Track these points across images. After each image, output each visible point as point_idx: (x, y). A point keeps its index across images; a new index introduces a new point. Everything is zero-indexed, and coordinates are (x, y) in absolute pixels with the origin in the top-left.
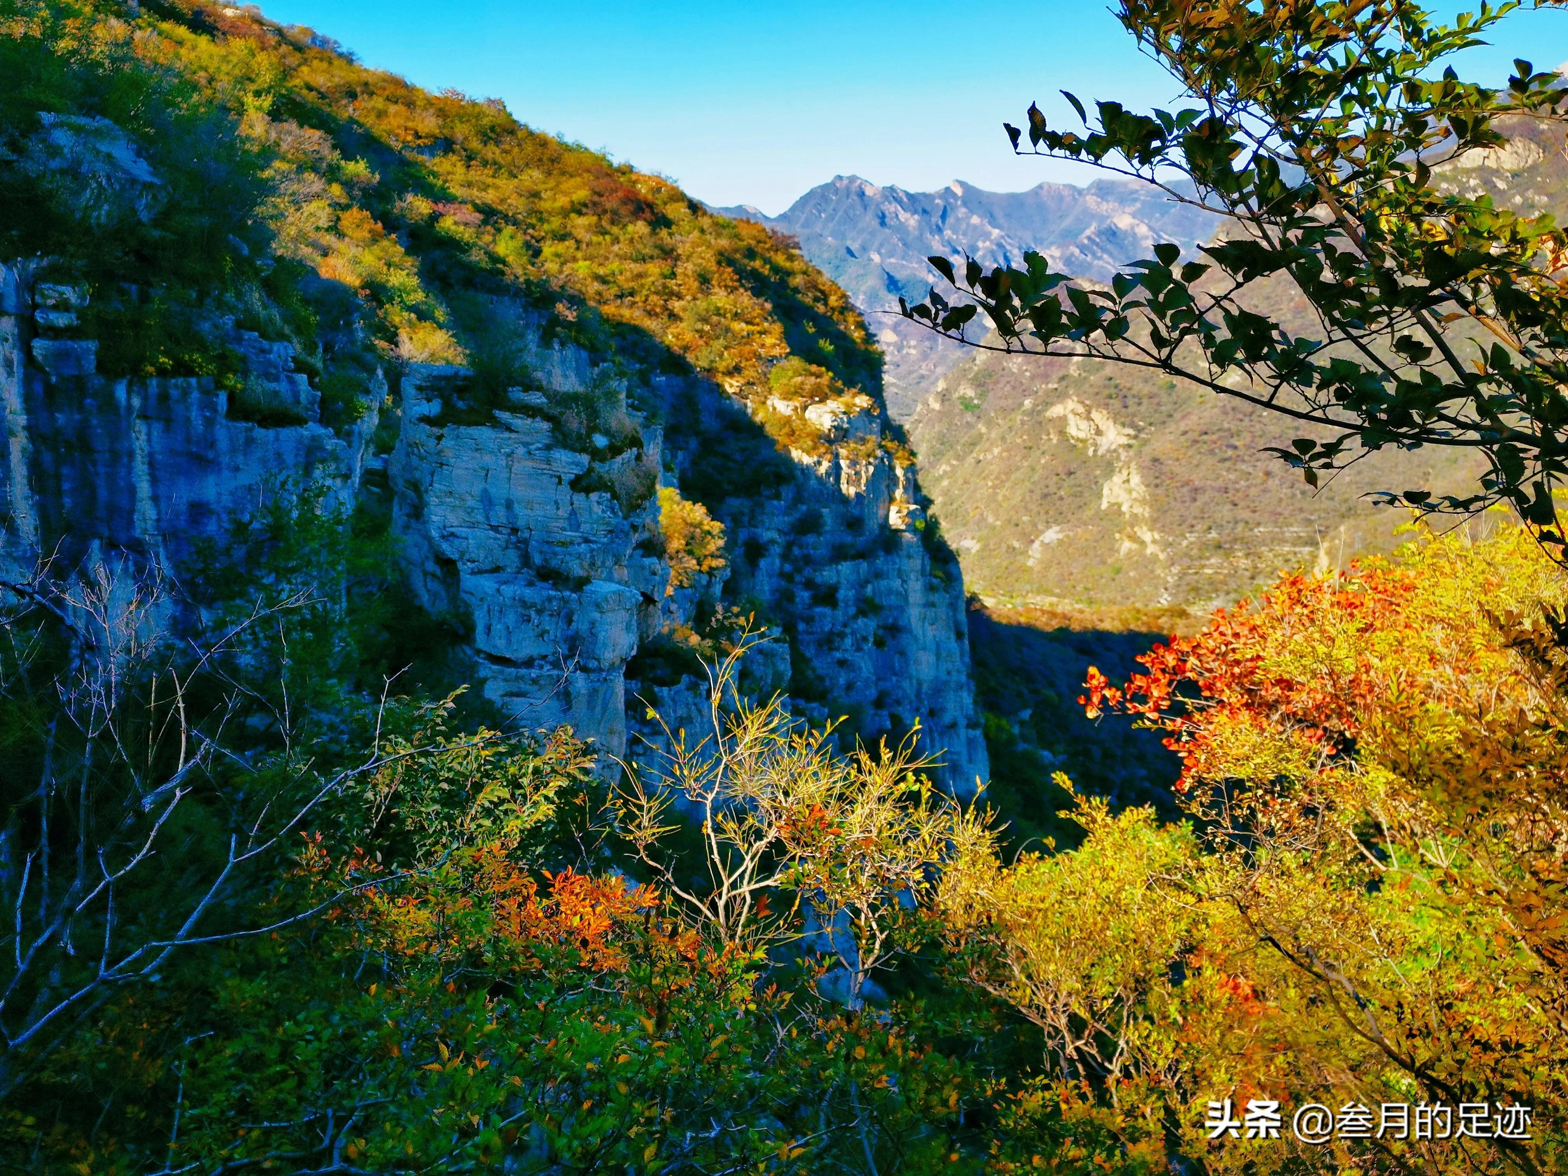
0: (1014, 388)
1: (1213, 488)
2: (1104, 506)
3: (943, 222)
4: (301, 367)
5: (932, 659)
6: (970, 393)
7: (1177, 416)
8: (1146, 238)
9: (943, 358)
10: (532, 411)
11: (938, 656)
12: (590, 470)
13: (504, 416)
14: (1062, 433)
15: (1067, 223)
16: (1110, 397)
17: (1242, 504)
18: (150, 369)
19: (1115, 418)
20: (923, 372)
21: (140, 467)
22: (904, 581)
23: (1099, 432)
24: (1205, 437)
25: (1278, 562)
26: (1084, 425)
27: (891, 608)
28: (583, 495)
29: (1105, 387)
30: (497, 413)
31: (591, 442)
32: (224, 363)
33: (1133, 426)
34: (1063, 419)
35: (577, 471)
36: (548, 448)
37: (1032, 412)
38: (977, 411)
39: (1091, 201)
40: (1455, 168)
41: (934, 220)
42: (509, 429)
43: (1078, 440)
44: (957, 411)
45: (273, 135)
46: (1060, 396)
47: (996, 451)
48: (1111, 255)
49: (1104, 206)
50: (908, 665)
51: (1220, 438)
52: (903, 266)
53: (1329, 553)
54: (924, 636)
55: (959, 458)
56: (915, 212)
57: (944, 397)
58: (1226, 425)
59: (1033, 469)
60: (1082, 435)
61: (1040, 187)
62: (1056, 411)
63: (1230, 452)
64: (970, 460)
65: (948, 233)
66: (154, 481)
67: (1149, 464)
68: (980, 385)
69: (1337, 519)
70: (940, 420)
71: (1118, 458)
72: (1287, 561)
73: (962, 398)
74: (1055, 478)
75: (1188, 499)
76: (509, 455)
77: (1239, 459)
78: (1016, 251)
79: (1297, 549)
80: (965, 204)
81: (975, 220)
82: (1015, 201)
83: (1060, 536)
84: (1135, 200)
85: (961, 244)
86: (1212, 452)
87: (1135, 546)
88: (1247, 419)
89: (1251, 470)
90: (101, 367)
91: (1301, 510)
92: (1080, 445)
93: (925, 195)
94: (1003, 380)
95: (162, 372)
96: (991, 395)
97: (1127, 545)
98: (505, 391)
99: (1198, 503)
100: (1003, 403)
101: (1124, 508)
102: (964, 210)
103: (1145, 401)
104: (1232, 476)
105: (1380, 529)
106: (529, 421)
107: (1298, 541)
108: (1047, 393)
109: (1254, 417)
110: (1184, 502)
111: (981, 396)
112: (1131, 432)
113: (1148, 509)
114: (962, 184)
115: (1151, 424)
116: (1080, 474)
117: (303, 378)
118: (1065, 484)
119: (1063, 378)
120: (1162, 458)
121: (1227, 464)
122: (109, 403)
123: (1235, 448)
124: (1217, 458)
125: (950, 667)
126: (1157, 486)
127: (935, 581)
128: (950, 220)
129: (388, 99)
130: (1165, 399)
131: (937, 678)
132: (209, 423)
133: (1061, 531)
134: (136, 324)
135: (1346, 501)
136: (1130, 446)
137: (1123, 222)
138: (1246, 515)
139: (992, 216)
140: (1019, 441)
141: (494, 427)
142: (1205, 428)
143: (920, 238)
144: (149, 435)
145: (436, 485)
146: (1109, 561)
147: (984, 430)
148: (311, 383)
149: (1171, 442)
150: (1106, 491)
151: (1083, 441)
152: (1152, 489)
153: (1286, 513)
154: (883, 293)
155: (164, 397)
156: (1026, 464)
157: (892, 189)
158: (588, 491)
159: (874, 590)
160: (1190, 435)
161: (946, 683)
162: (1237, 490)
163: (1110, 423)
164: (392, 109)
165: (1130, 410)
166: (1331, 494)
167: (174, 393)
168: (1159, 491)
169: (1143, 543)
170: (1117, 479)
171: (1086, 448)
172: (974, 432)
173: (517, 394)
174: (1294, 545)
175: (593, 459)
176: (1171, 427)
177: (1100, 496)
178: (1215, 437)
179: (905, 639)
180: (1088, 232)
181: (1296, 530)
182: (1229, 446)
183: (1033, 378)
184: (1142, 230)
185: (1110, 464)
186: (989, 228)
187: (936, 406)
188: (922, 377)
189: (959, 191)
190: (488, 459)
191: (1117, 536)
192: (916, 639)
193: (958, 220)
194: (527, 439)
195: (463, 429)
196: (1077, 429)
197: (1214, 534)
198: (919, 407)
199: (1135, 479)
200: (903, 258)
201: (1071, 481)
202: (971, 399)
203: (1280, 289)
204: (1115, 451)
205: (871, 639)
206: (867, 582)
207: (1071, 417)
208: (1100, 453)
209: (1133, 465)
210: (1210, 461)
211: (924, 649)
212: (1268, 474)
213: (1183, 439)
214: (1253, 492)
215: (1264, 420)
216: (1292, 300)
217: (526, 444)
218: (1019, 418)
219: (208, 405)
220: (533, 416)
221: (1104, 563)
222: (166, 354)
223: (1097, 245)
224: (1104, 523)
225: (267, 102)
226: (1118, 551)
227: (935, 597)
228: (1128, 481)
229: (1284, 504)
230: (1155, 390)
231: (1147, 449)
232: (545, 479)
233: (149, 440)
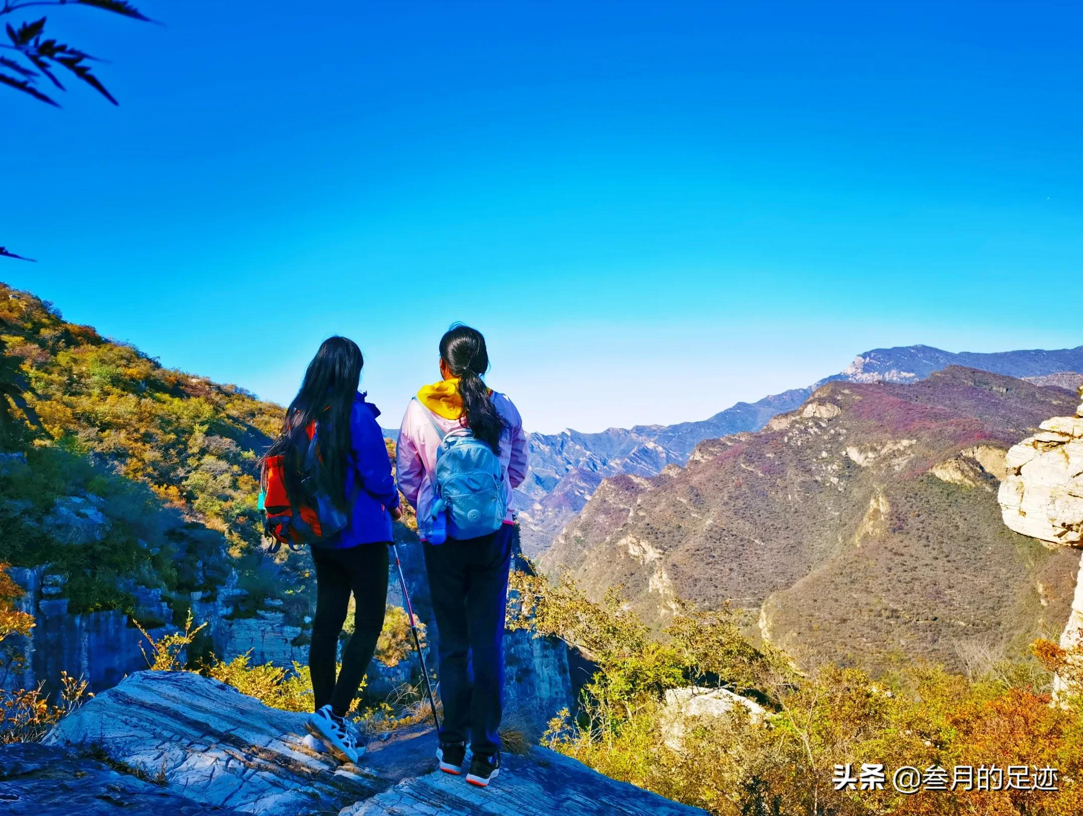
0: (601, 531)
1: (704, 578)
2: (650, 591)
3: (562, 449)
4: (164, 599)
5: (548, 686)
6: (579, 534)
7: (683, 542)
8: (662, 453)
9: (566, 516)
10: (274, 609)
11: (550, 684)
12: (301, 634)
13: (261, 612)
14: (626, 553)
15: (622, 447)
16: (649, 534)
17: (719, 586)
18: (92, 609)
19: (652, 544)
20: (556, 524)
21: (84, 654)
22: (531, 645)
23: (645, 552)
24: (698, 552)
25: (742, 617)
26: (637, 548)
27: (525, 660)
28: (297, 648)
29: (646, 528)
30: (258, 612)
31: (303, 620)
32: (127, 602)
33: (661, 548)
34: (626, 546)
35: (295, 636)
36: (282, 625)
37: (611, 543)
38: (583, 543)
39: (634, 436)
40: (801, 418)
41: (557, 448)
42: (263, 618)
43: (635, 556)
44: (573, 544)
45: (207, 443)
46: (624, 534)
47: (594, 564)
48: (645, 461)
49: (640, 438)
50: (534, 690)
51: (706, 552)
52: (543, 471)
53: (765, 611)
54: (543, 674)
55: (575, 568)
56: (548, 445)
57: (566, 537)
58: (708, 546)
59: (613, 573)
60: (636, 554)
61: (609, 430)
62: (623, 542)
63: (711, 559)
64: (581, 570)
65: (565, 454)
66: (89, 660)
67: (670, 567)
68: (584, 530)
69: (768, 592)
70: (565, 549)
71: (655, 565)
72: (746, 616)
73: (575, 537)
74: (624, 577)
75: (692, 585)
76: (263, 631)
77: (716, 563)
78: (599, 462)
79: (750, 609)
80: (572, 440)
81: (578, 447)
82: (597, 437)
83: (629, 608)
84: (655, 435)
85: (571, 459)
86: (702, 560)
87: (667, 612)
88: (718, 542)
89: (722, 568)
90: (70, 610)
91: (750, 588)
92: (636, 559)
93: (552, 436)
94: (595, 528)
95: (97, 609)
96: (590, 534)
97: (663, 611)
98: (263, 601)
99: (698, 587)
100: (596, 539)
101: (661, 592)
102: (572, 442)
103: (666, 535)
104: (713, 572)
105: (790, 597)
106: (273, 614)
107: (750, 605)
108: (618, 533)
109: (721, 540)
110: (690, 587)
111: (585, 536)
112: (661, 551)
113: (672, 592)
114: (570, 430)
115: (670, 547)
116: (637, 575)
117: (165, 604)
118: (630, 580)
119: (625, 525)
120: (678, 564)
121: (710, 565)
122: (72, 627)
123: (714, 557)
124: (705, 562)
125: (557, 690)
126: (676, 579)
127: (547, 643)
128: (566, 447)
129: (271, 415)
130: (676, 533)
131: (551, 696)
132: (117, 631)
133: (629, 606)
134: (88, 589)
135: (772, 582)
136: (661, 559)
137: (650, 445)
138: (722, 592)
139: (586, 445)
140: (605, 558)
141: (256, 618)
142: (697, 548)
143: (551, 457)
144: (89, 638)
145: (228, 648)
146: (655, 621)
147: (587, 553)
148: (168, 606)
149: (681, 555)
150: (650, 583)
151: (637, 557)
152: (673, 581)
153: (743, 590)
154: (534, 485)
155: (97, 620)
156: (609, 570)
157: (536, 434)
158: (299, 645)
159: (515, 650)
160: (690, 552)
161: (555, 700)
162: (717, 579)
163: (650, 547)
164: (273, 420)
165: (659, 540)
166: (764, 579)
167: (102, 619)
168: (677, 582)
169: (671, 609)
170: (656, 576)
171: (639, 561)
172: (582, 555)
173: (269, 601)
174: (749, 607)
175: (303, 629)
176: (681, 548)
177: (648, 586)
178: (703, 552)
179: (533, 676)
180: (633, 451)
181: (749, 599)
182: (710, 556)
183: (610, 525)
184: (660, 449)
185: (651, 568)
186: (585, 451)
187: (563, 542)
188: (556, 526)
189: (569, 434)
190: (253, 634)
191: (658, 606)
192: (538, 675)
193: (569, 447)
194: (271, 622)
195: (241, 621)
196: (634, 551)
197: (707, 603)
198: (554, 542)
199: (665, 576)
200: (543, 467)
201: (633, 578)
202: (580, 537)
203: (727, 477)
204: (653, 561)
205: (514, 677)
206: (512, 646)
207: (630, 544)
208: (646, 563)
209: (663, 569)
210: (702, 564)
211: (543, 681)
212: (731, 570)
213: (687, 553)
214: (724, 579)
215: (726, 542)
216: (733, 481)
217: (272, 625)
218: (604, 546)
219: (118, 622)
220: (275, 612)
221: (652, 621)
222: (99, 601)
223: (638, 457)
224: (651, 600)
225: (206, 427)
226: (659, 615)
227: (547, 652)
228: (661, 577)
229: (740, 585)
230: (671, 529)
231: (669, 560)
232: (280, 641)
233: (89, 641)
